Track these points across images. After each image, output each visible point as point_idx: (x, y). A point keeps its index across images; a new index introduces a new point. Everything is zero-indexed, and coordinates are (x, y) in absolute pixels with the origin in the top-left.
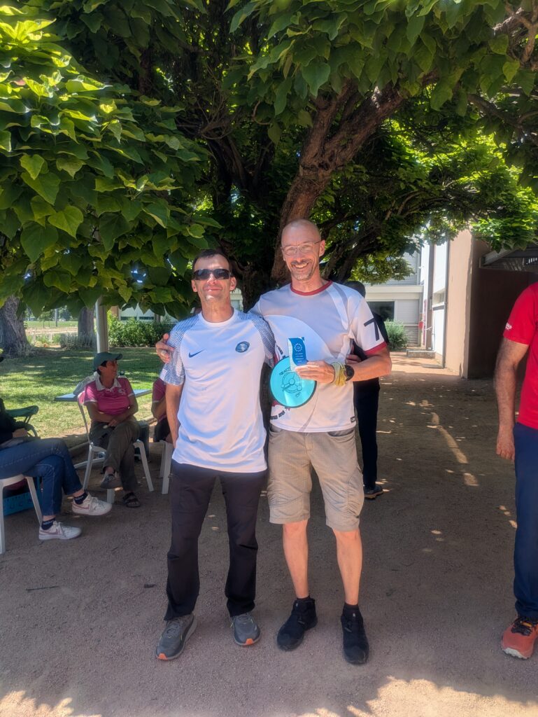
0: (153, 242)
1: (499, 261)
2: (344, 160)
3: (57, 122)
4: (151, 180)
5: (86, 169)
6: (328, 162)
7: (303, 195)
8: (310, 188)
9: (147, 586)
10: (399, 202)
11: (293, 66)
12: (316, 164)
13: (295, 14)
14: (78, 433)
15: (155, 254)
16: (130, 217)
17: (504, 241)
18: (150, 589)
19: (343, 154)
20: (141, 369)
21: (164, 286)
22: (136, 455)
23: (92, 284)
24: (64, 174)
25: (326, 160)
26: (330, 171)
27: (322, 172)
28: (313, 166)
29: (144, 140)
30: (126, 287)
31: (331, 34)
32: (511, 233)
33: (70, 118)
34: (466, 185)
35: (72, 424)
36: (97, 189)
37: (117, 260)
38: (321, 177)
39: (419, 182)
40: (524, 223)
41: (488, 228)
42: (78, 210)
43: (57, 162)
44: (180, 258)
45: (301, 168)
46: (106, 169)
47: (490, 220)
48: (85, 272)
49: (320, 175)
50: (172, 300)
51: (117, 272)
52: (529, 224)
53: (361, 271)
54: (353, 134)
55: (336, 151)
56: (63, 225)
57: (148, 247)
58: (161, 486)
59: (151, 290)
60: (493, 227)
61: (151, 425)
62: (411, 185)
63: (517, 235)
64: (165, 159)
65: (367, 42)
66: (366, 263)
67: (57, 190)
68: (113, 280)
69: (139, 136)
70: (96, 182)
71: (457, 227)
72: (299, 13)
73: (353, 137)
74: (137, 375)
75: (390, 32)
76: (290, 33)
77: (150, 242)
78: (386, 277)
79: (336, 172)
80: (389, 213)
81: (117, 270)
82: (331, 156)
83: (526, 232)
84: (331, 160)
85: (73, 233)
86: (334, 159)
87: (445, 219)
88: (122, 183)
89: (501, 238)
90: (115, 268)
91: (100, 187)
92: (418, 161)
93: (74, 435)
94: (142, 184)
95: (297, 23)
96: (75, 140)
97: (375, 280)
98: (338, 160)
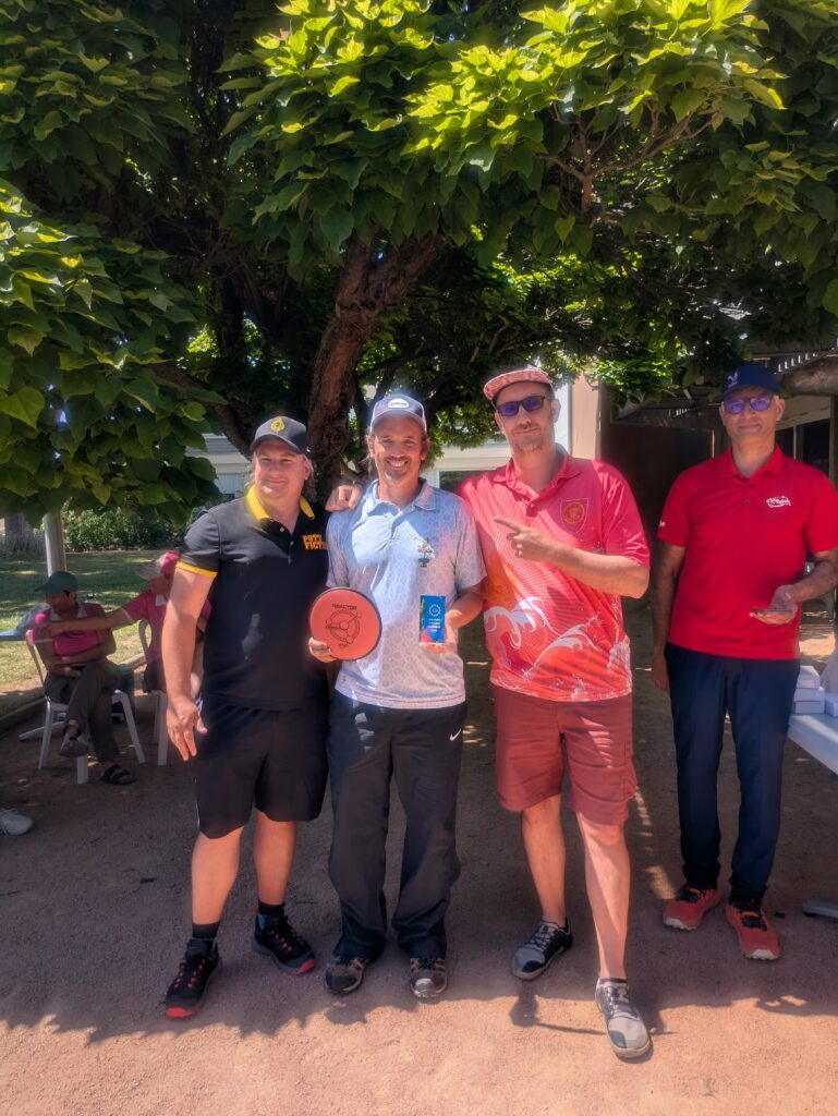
0: (137, 427)
1: (637, 414)
2: (395, 297)
3: (9, 287)
4: (132, 352)
5: (48, 341)
6: (373, 299)
7: (342, 342)
8: (351, 334)
9: (145, 881)
10: (490, 334)
11: (309, 211)
12: (357, 302)
13: (308, 151)
14: (23, 689)
15: (141, 441)
16: (106, 401)
17: (629, 392)
18: (149, 884)
19: (393, 289)
20: (114, 586)
21: (153, 482)
22: (115, 715)
23: (57, 484)
24: (18, 350)
25: (371, 296)
26: (377, 311)
27: (365, 313)
28: (353, 305)
29: (121, 302)
30: (101, 485)
31: (352, 182)
32: (638, 382)
33: (25, 280)
34: (577, 314)
35: (12, 676)
36: (62, 367)
37: (90, 452)
38: (365, 320)
39: (511, 312)
40: (655, 367)
41: (608, 374)
42: (39, 394)
43: (9, 335)
44: (174, 445)
45: (337, 307)
46: (73, 340)
47: (611, 363)
48: (47, 468)
49: (363, 316)
50: (165, 500)
51: (89, 467)
52: (660, 368)
53: (445, 429)
54: (406, 264)
55: (384, 285)
56: (18, 414)
57: (131, 434)
58: (156, 755)
59: (135, 488)
60: (614, 373)
61: (135, 671)
62: (500, 316)
63: (646, 384)
64: (149, 322)
65: (396, 191)
66: (452, 418)
67: (11, 370)
68: (84, 477)
69: (115, 296)
70: (61, 358)
71: (578, 365)
72: (313, 152)
73: (405, 268)
74: (107, 597)
75: (424, 178)
76: (301, 175)
77: (134, 427)
78: (483, 437)
79: (385, 313)
80: (477, 349)
81: (90, 464)
82: (378, 292)
83: (657, 380)
84: (377, 297)
85: (31, 422)
86: (382, 296)
87: (560, 353)
88: (95, 356)
89: (625, 387)
90: (87, 462)
91: (66, 364)
92: (510, 281)
93: (17, 692)
94: (122, 357)
95: (310, 164)
96: (32, 308)
97: (467, 441)
98: (387, 298)
